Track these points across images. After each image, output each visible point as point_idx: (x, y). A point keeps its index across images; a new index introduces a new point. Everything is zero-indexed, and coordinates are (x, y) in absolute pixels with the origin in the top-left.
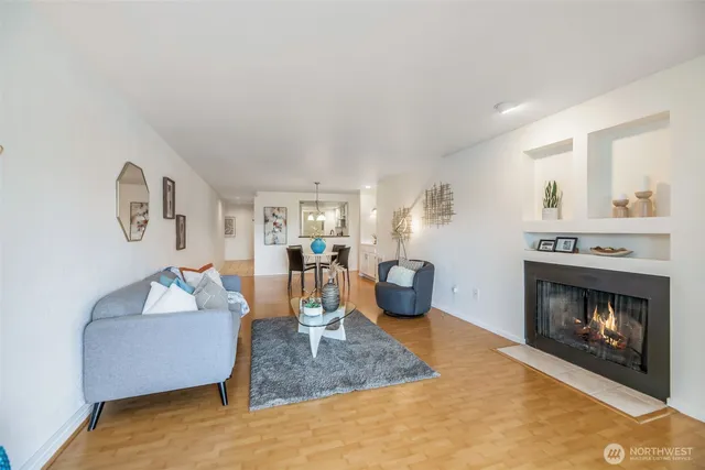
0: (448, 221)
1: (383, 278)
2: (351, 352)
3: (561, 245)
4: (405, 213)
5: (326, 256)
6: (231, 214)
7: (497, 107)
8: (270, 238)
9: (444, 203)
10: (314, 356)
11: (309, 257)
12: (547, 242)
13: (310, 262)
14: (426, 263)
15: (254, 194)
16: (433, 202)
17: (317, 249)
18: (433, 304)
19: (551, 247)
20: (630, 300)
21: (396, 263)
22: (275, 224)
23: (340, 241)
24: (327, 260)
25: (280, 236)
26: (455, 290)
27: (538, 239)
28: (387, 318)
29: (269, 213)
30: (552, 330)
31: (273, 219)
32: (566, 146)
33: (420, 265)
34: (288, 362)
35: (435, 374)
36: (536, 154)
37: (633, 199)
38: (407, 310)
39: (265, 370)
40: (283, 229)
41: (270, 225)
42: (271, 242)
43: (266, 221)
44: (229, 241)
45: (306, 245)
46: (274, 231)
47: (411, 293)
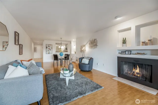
0: (96, 48)
1: (80, 62)
2: (77, 83)
3: (127, 52)
4: (84, 46)
5: (63, 57)
6: (36, 46)
7: (116, 18)
8: (48, 52)
9: (95, 43)
10: (67, 85)
11: (59, 57)
12: (123, 52)
13: (59, 58)
14: (91, 58)
15: (43, 41)
16: (92, 43)
17: (61, 55)
18: (93, 68)
19: (124, 53)
20: (147, 65)
21: (84, 58)
22: (49, 49)
23: (67, 53)
24: (64, 58)
25: (50, 52)
26: (98, 64)
27: (120, 51)
28: (82, 72)
29: (47, 46)
30: (124, 73)
31: (48, 47)
32: (129, 29)
33: (90, 58)
34: (59, 88)
35: (103, 88)
36: (120, 31)
37: (147, 41)
38: (87, 70)
39: (53, 92)
40: (51, 50)
41: (48, 49)
42: (48, 53)
43: (47, 48)
44: (35, 53)
45: (58, 54)
46: (49, 50)
47: (88, 65)
